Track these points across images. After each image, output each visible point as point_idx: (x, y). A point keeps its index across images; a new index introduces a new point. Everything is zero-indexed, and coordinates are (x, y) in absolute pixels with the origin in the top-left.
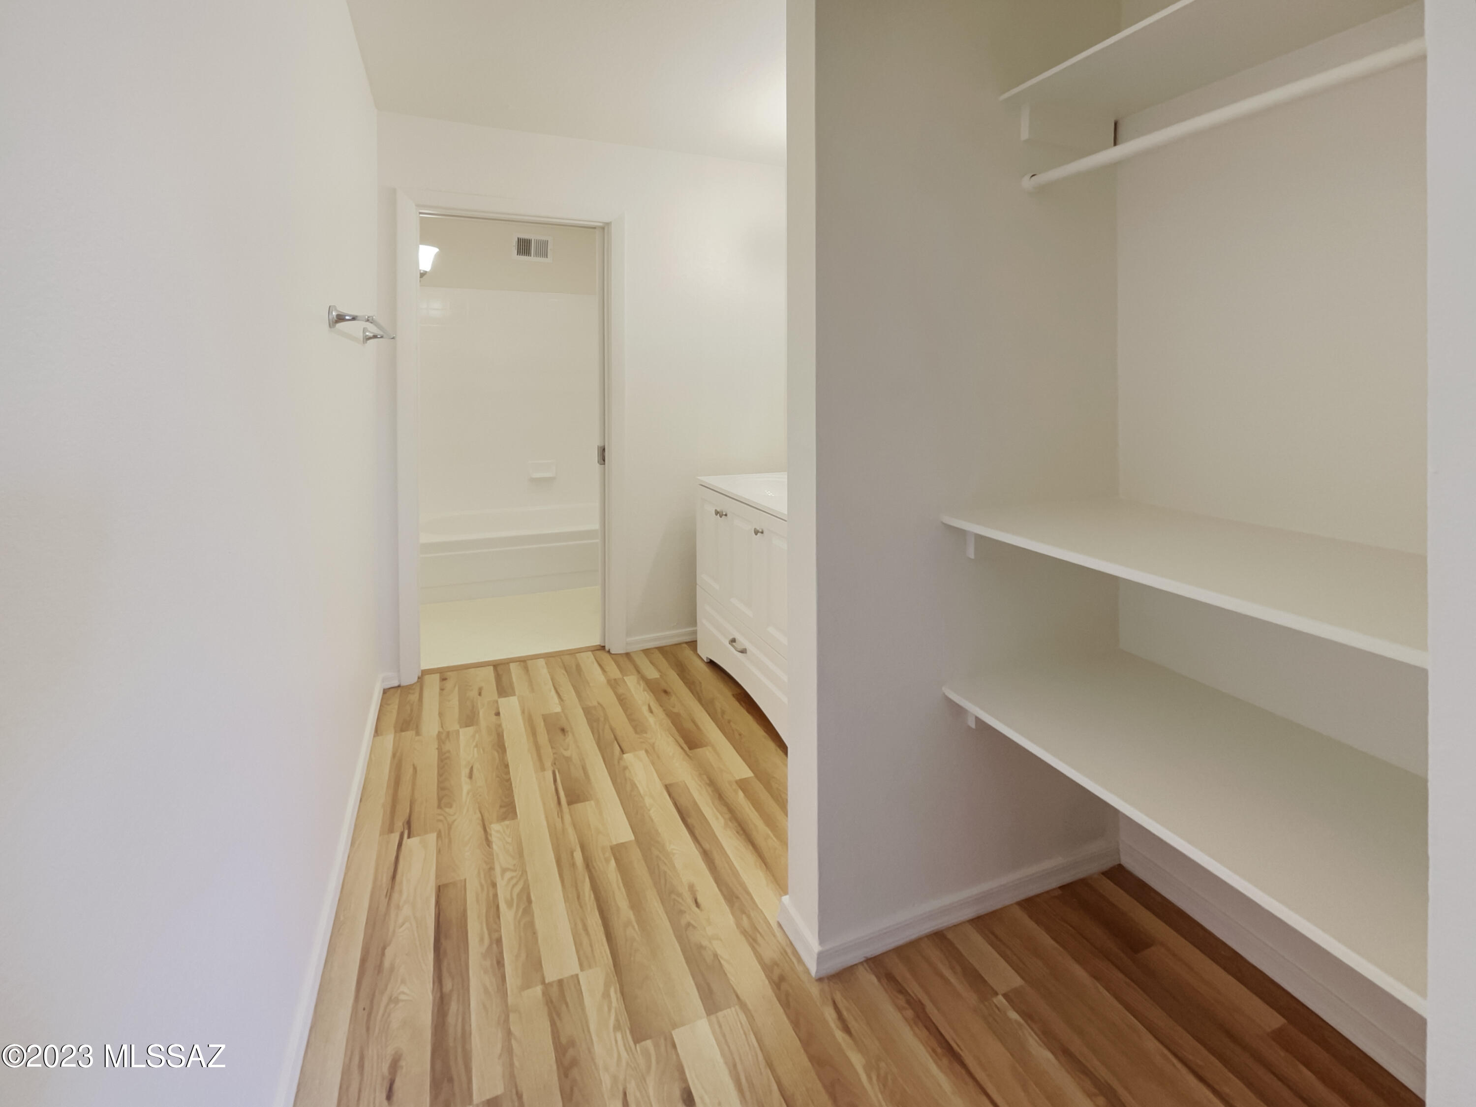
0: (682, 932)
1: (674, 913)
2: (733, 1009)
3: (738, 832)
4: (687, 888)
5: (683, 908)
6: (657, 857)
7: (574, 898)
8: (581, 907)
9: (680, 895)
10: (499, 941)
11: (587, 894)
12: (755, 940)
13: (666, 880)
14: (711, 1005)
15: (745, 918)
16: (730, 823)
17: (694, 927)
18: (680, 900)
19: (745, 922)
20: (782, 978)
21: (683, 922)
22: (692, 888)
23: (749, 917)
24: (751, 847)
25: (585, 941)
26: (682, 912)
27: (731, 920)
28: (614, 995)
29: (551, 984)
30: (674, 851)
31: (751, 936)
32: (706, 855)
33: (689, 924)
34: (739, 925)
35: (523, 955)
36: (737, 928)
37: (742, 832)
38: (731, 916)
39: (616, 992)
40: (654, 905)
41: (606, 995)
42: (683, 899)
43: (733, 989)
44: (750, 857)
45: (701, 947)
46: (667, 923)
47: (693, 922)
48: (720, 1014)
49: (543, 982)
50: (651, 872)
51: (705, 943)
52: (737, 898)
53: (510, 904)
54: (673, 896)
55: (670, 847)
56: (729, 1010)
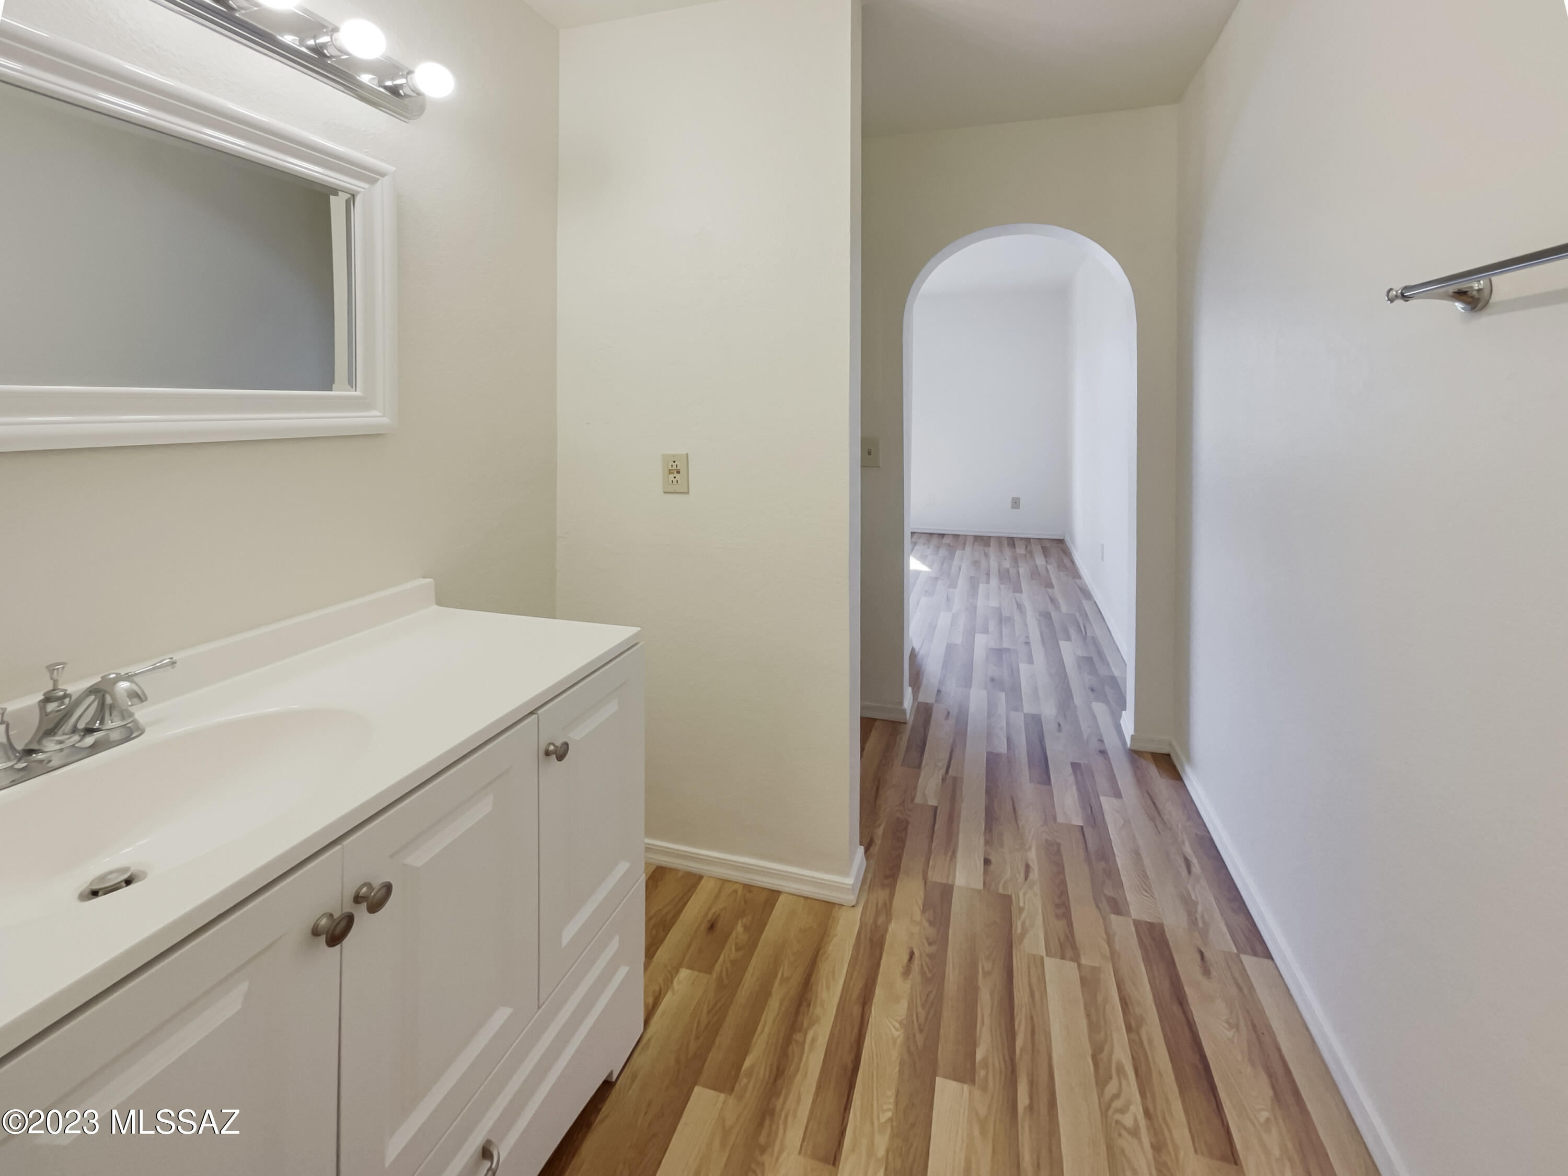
0: (941, 940)
1: (937, 960)
2: (933, 880)
3: (809, 1005)
4: (911, 976)
5: (927, 959)
6: (921, 1030)
7: (1040, 1030)
8: (1032, 1018)
9: (922, 973)
10: (1129, 1029)
11: (1023, 1028)
12: (885, 905)
13: (928, 996)
14: (947, 891)
15: (879, 923)
16: (805, 1025)
17: (927, 939)
18: (926, 969)
19: (881, 920)
20: (886, 877)
21: (934, 948)
22: (907, 972)
23: (875, 922)
24: (813, 980)
25: (1034, 980)
26: (931, 956)
27: (892, 927)
28: (1018, 929)
29: (1072, 960)
30: (898, 1026)
31: (886, 910)
32: (866, 999)
33: (930, 944)
34: (889, 921)
35: (1100, 998)
36: (891, 919)
37: (805, 1004)
38: (890, 929)
39: (1016, 928)
40: (953, 976)
41: (1025, 932)
42: (922, 966)
43: (925, 888)
44: (824, 968)
45: (932, 923)
46: (950, 953)
47: (926, 944)
48: (944, 881)
49: (1079, 965)
50: (938, 1015)
51: (926, 924)
52: (871, 940)
53: (1120, 1070)
54: (929, 975)
55: (898, 1035)
56: (937, 880)
